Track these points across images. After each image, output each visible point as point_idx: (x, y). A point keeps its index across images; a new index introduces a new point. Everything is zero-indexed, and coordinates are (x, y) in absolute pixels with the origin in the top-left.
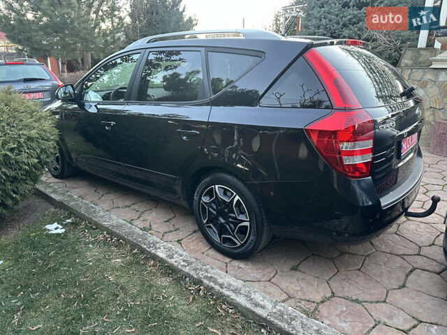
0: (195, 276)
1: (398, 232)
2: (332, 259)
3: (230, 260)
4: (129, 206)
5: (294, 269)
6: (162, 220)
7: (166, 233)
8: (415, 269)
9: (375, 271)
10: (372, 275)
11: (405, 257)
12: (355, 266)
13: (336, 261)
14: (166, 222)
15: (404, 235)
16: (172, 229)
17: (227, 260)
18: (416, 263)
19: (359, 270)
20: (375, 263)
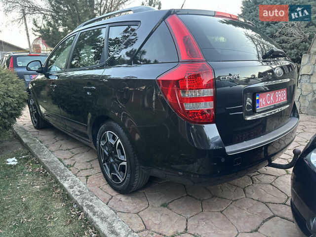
0: (80, 204)
1: (273, 183)
2: (201, 201)
3: (117, 193)
4: (69, 150)
5: (164, 205)
6: (85, 161)
7: (82, 170)
8: (274, 216)
9: (235, 215)
10: (231, 217)
11: (270, 205)
12: (218, 208)
13: (204, 203)
14: (87, 162)
15: (278, 187)
16: (88, 168)
17: (114, 194)
18: (278, 211)
19: (221, 212)
20: (239, 207)
